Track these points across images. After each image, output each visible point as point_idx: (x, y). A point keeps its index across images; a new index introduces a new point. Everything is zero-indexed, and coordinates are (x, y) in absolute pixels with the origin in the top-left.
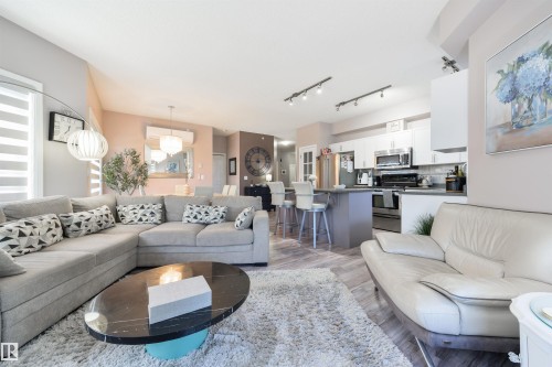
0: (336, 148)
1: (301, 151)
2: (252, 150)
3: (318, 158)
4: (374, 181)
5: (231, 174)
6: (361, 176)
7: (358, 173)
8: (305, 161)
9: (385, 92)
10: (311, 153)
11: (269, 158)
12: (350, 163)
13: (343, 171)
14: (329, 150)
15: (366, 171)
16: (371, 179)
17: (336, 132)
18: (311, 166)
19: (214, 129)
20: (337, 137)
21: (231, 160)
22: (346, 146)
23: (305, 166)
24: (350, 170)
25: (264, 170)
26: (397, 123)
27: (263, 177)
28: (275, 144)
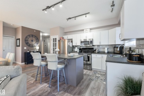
0: (65, 37)
1: (52, 38)
2: (29, 35)
3: (59, 41)
4: (79, 50)
5: (17, 46)
6: (75, 48)
7: (74, 47)
8: (54, 42)
9: (87, 15)
10: (56, 39)
11: (38, 40)
12: (71, 43)
13: (68, 46)
14: (63, 38)
15: (76, 46)
16: (78, 49)
17: (66, 31)
18: (56, 44)
19: (4, 23)
20: (66, 33)
21: (17, 39)
22: (70, 37)
23: (54, 44)
24: (71, 46)
25: (35, 45)
26: (87, 30)
27: (35, 47)
28: (41, 34)
